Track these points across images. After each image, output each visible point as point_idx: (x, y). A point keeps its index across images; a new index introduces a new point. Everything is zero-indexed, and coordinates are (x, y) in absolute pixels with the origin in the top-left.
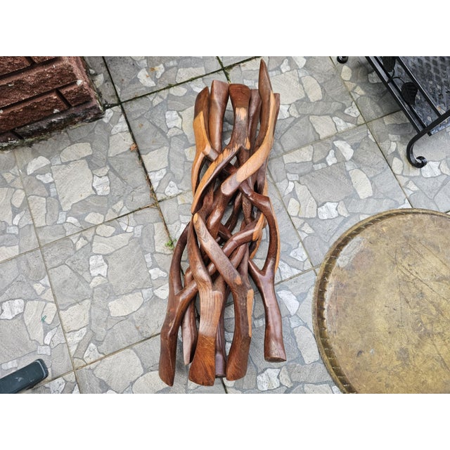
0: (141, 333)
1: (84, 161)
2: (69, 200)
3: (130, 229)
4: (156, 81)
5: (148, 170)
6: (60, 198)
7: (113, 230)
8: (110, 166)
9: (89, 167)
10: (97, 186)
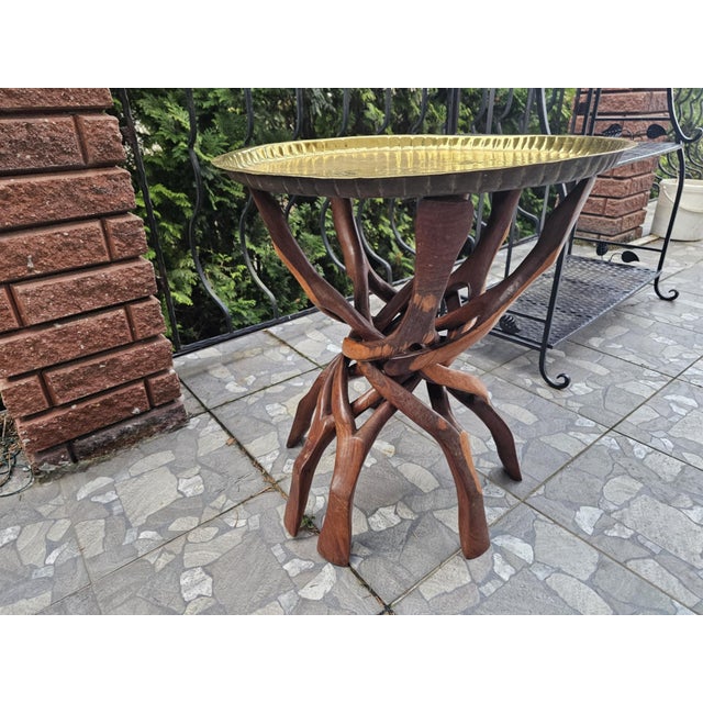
2: (142, 513)
3: (242, 523)
5: (255, 455)
8: (202, 465)
9: (172, 472)
10: (185, 488)
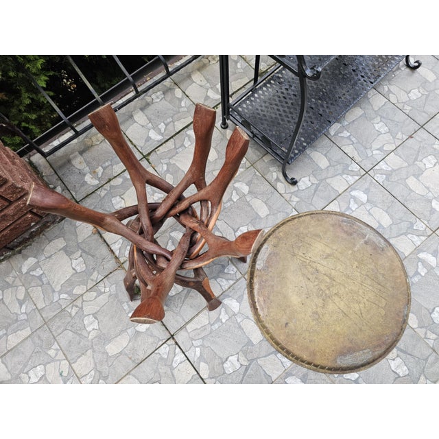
0: (133, 361)
1: (62, 251)
2: (58, 283)
3: (107, 289)
4: (99, 179)
5: (109, 244)
6: (51, 283)
7: (94, 294)
8: (82, 250)
9: (67, 255)
10: (76, 266)
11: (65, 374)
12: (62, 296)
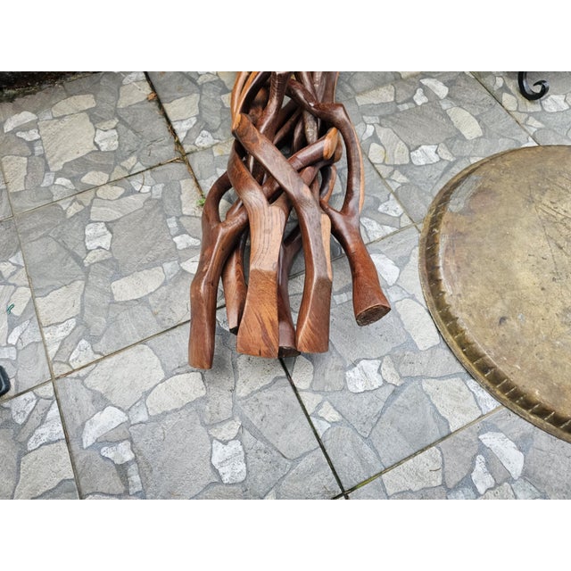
0: (159, 322)
1: (84, 114)
2: (60, 159)
3: (146, 189)
5: (172, 118)
6: (47, 156)
7: (121, 191)
8: (120, 119)
9: (91, 121)
10: (101, 141)
11: (16, 312)
12: (59, 181)
